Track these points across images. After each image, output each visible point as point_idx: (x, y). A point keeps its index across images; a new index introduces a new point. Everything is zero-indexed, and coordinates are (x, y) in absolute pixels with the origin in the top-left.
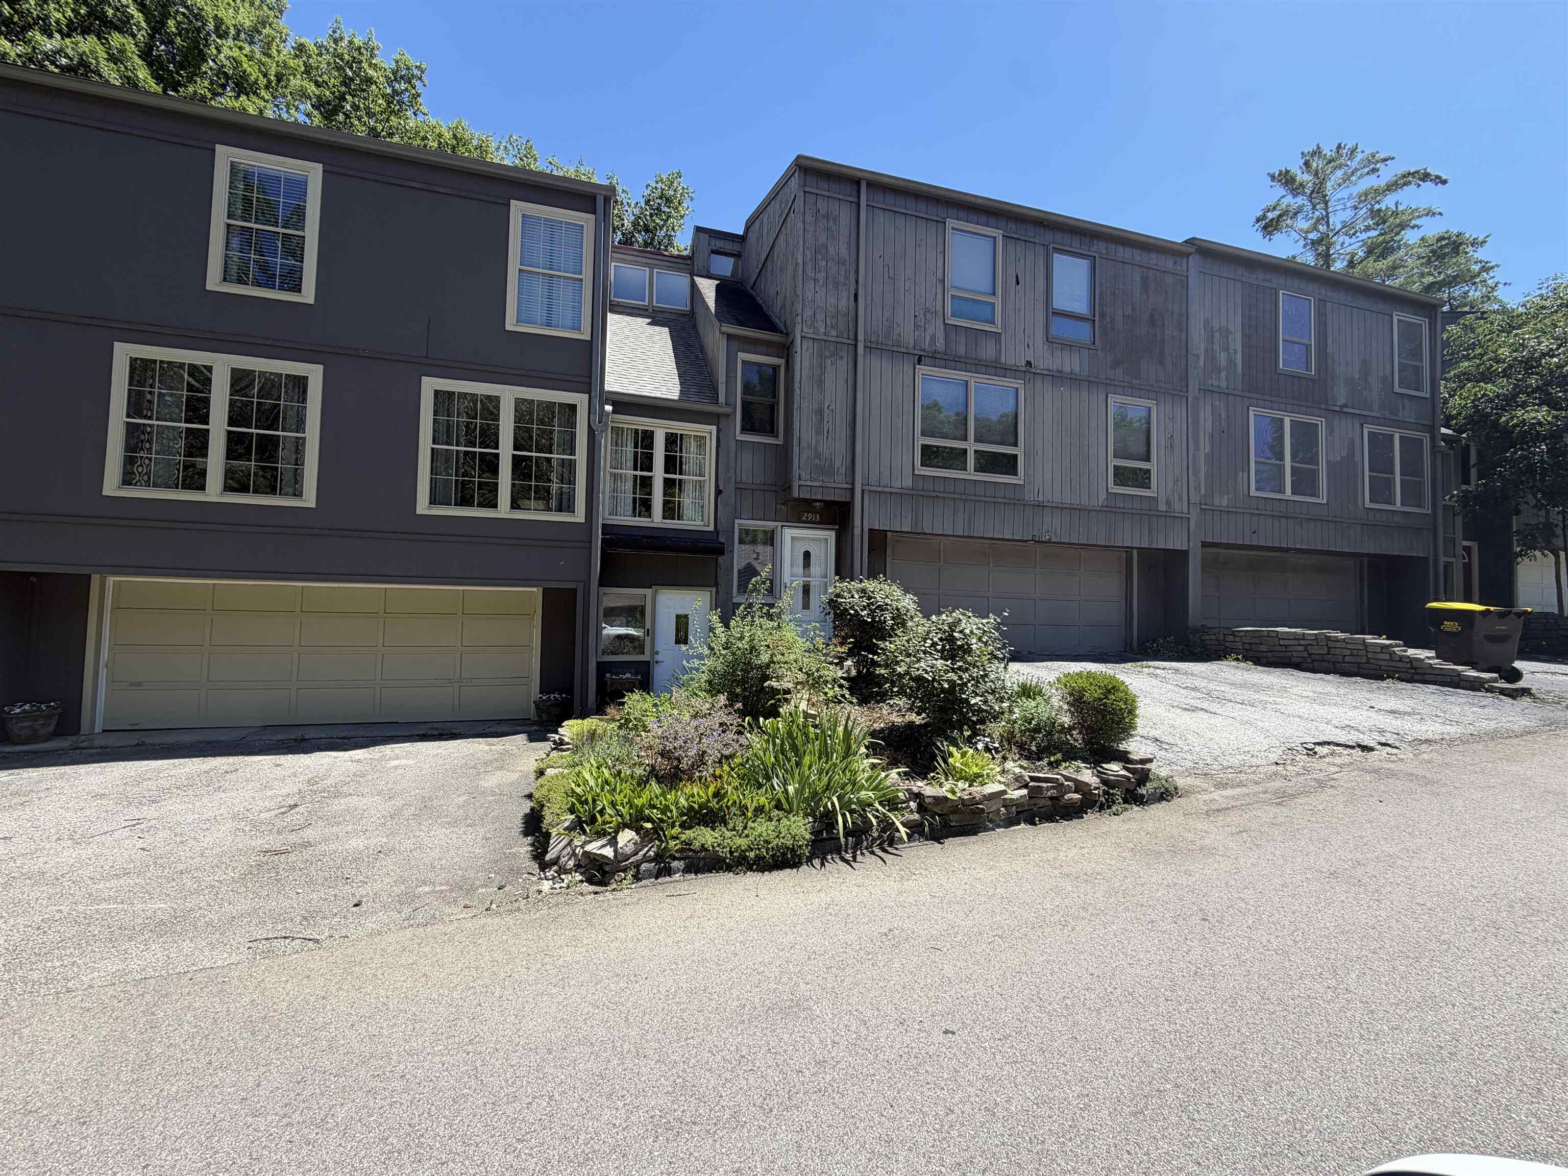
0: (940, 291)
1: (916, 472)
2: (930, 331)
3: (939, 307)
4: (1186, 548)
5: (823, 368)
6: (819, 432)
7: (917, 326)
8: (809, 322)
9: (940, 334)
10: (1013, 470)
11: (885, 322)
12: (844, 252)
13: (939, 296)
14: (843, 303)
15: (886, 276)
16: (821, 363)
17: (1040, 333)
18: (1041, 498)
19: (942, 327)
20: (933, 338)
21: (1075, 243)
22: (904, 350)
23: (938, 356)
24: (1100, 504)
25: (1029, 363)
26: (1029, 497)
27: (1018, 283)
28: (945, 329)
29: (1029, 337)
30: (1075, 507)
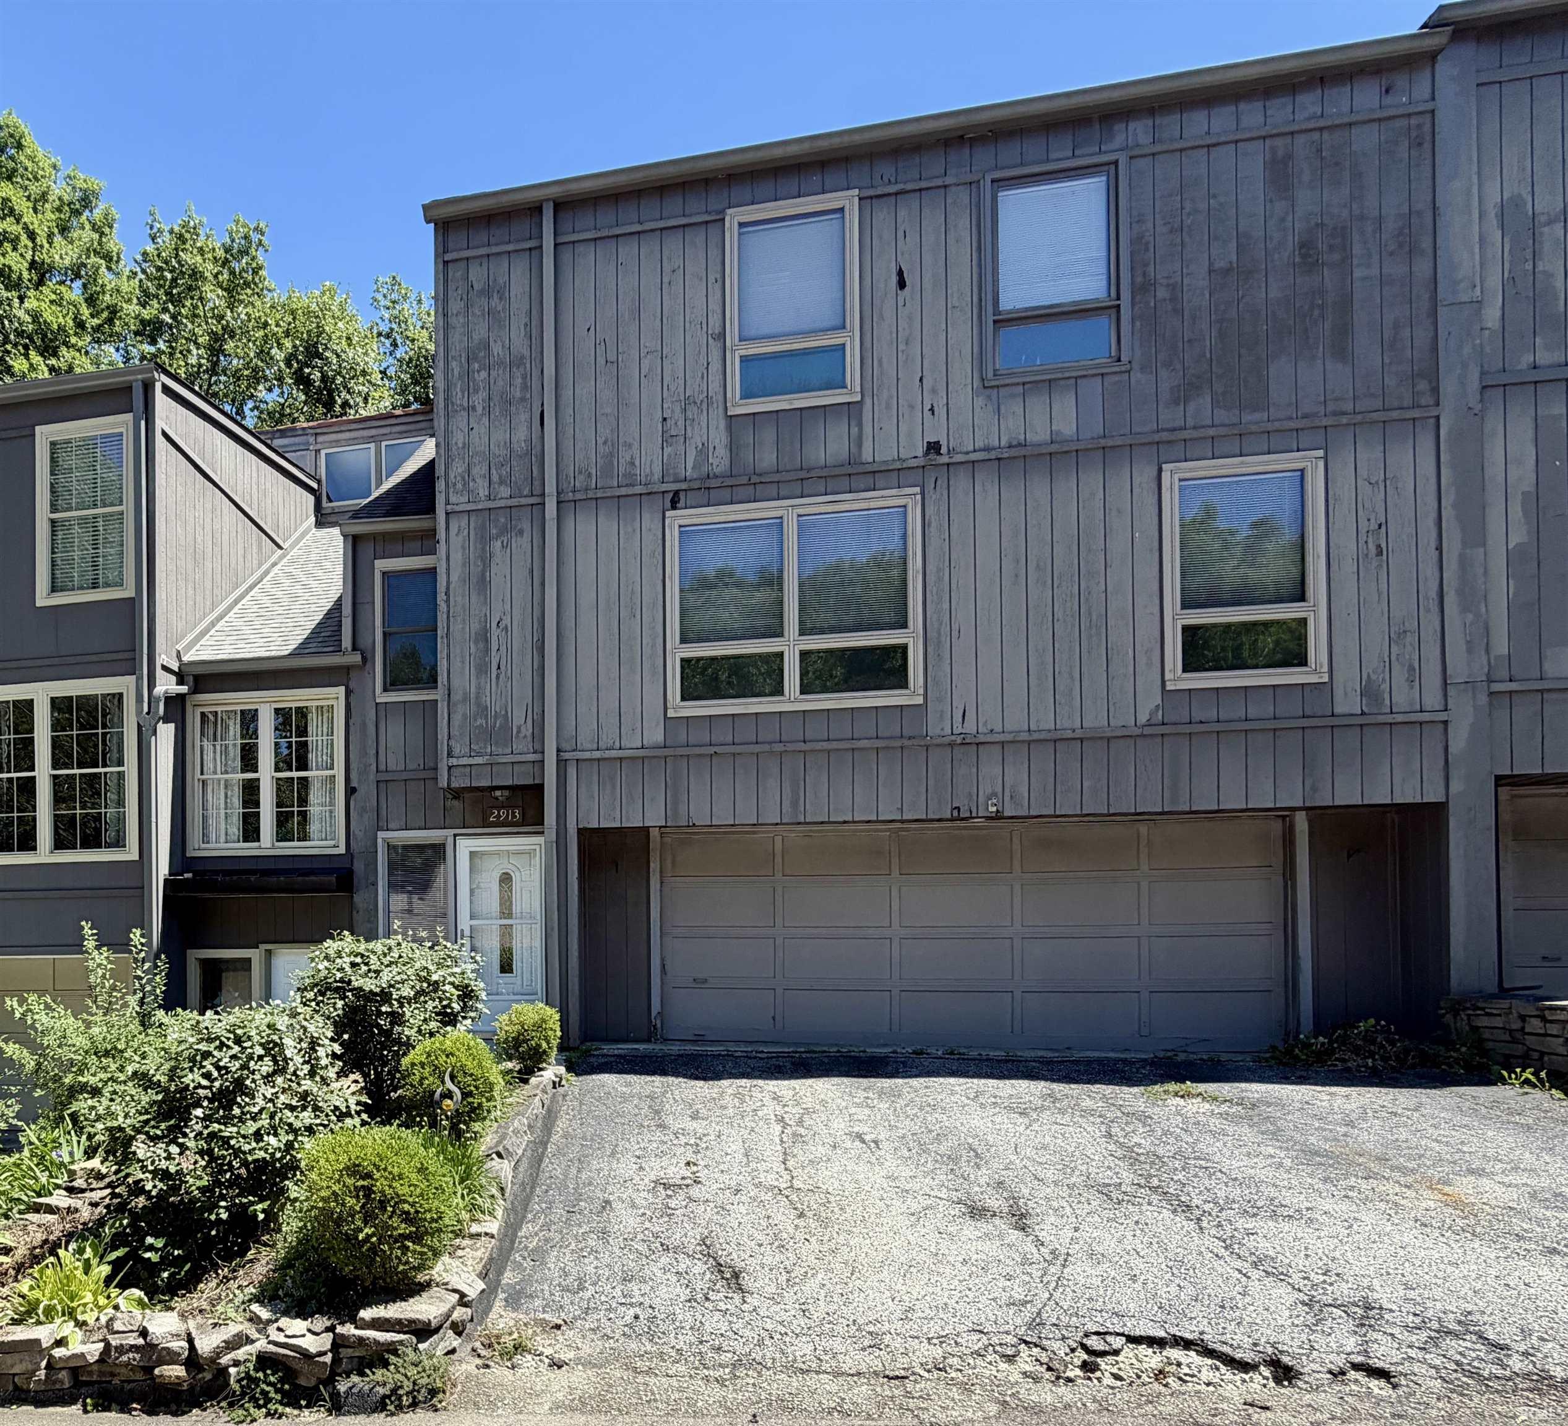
0: (715, 355)
1: (671, 713)
2: (697, 439)
3: (715, 386)
4: (1441, 799)
5: (486, 560)
6: (482, 669)
7: (667, 439)
8: (459, 486)
9: (719, 438)
10: (898, 678)
11: (601, 449)
12: (519, 344)
13: (715, 366)
14: (521, 434)
15: (601, 361)
16: (483, 549)
17: (963, 372)
18: (970, 727)
19: (722, 424)
20: (703, 451)
21: (1061, 151)
22: (638, 489)
23: (714, 483)
24: (1143, 719)
25: (934, 448)
26: (938, 727)
27: (902, 284)
28: (729, 428)
29: (934, 391)
30: (1069, 734)
